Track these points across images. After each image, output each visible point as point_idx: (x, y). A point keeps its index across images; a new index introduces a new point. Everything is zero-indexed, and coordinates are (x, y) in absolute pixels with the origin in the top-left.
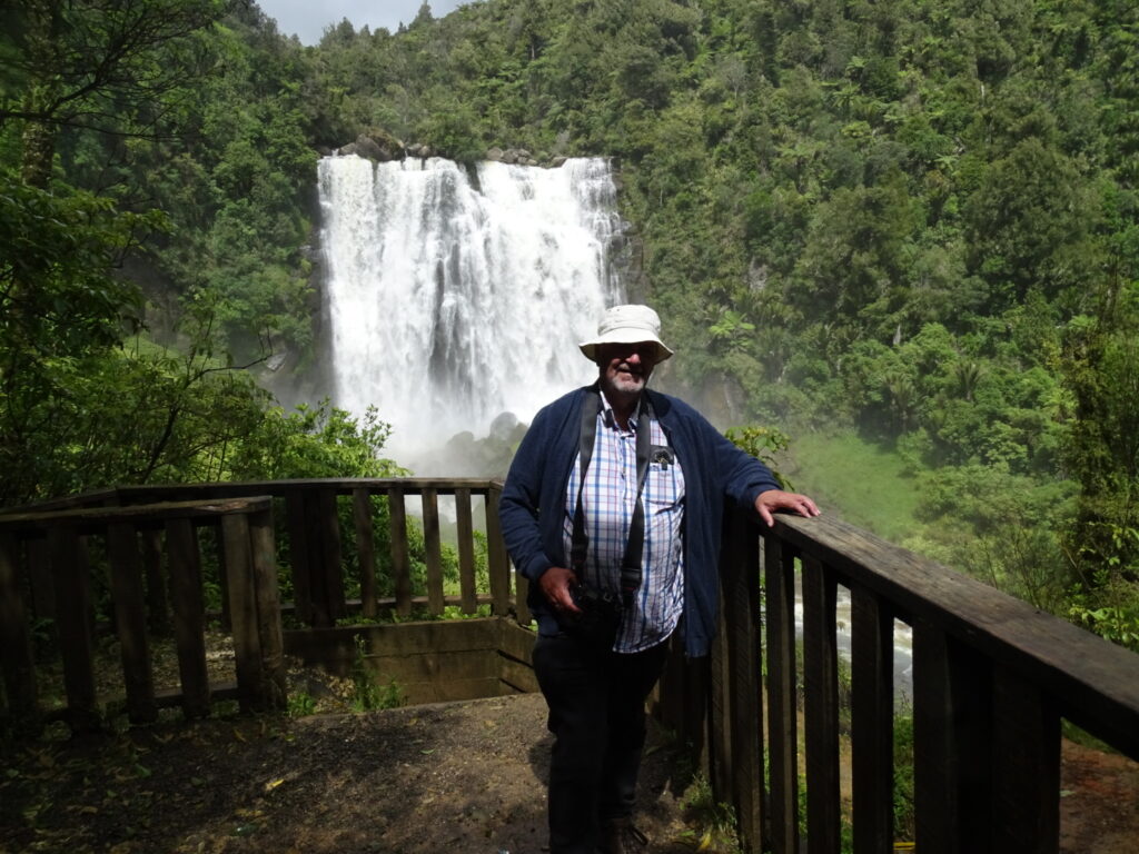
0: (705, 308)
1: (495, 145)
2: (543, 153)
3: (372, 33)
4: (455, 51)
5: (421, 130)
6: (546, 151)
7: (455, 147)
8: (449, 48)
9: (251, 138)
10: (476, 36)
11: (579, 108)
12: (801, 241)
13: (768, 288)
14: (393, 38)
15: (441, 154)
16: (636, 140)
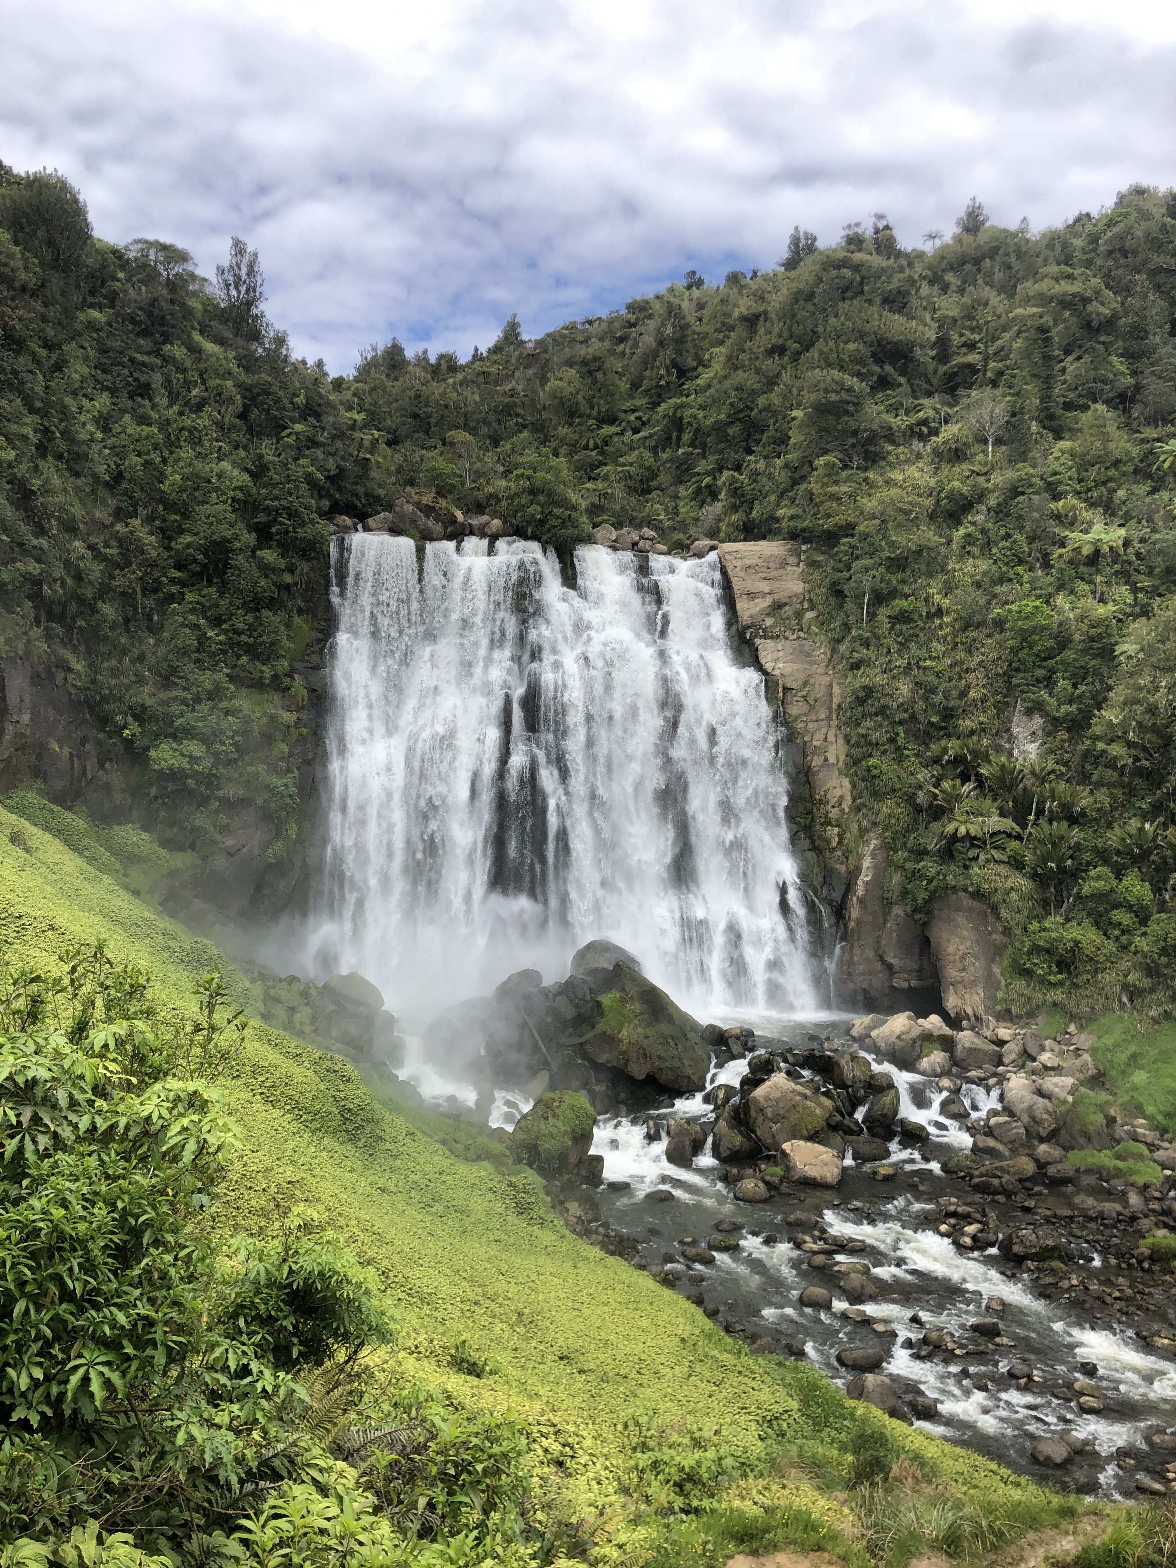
0: (937, 785)
1: (604, 521)
2: (680, 536)
3: (433, 361)
4: (552, 384)
5: (491, 496)
6: (685, 533)
7: (542, 522)
8: (544, 380)
9: (233, 499)
10: (585, 362)
11: (738, 468)
12: (1102, 681)
13: (1043, 756)
14: (463, 368)
15: (520, 533)
16: (829, 516)
